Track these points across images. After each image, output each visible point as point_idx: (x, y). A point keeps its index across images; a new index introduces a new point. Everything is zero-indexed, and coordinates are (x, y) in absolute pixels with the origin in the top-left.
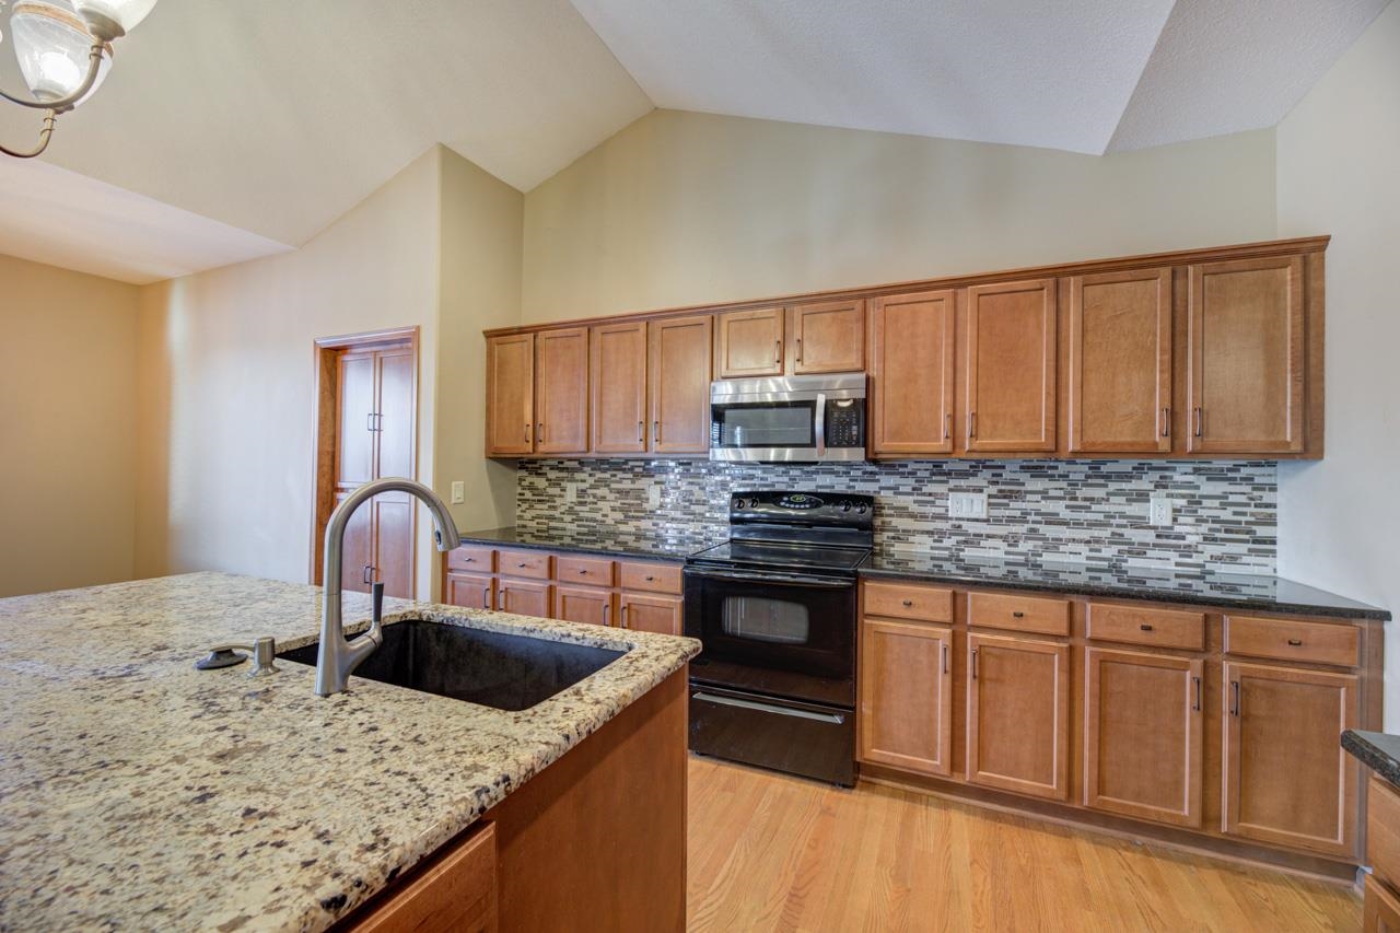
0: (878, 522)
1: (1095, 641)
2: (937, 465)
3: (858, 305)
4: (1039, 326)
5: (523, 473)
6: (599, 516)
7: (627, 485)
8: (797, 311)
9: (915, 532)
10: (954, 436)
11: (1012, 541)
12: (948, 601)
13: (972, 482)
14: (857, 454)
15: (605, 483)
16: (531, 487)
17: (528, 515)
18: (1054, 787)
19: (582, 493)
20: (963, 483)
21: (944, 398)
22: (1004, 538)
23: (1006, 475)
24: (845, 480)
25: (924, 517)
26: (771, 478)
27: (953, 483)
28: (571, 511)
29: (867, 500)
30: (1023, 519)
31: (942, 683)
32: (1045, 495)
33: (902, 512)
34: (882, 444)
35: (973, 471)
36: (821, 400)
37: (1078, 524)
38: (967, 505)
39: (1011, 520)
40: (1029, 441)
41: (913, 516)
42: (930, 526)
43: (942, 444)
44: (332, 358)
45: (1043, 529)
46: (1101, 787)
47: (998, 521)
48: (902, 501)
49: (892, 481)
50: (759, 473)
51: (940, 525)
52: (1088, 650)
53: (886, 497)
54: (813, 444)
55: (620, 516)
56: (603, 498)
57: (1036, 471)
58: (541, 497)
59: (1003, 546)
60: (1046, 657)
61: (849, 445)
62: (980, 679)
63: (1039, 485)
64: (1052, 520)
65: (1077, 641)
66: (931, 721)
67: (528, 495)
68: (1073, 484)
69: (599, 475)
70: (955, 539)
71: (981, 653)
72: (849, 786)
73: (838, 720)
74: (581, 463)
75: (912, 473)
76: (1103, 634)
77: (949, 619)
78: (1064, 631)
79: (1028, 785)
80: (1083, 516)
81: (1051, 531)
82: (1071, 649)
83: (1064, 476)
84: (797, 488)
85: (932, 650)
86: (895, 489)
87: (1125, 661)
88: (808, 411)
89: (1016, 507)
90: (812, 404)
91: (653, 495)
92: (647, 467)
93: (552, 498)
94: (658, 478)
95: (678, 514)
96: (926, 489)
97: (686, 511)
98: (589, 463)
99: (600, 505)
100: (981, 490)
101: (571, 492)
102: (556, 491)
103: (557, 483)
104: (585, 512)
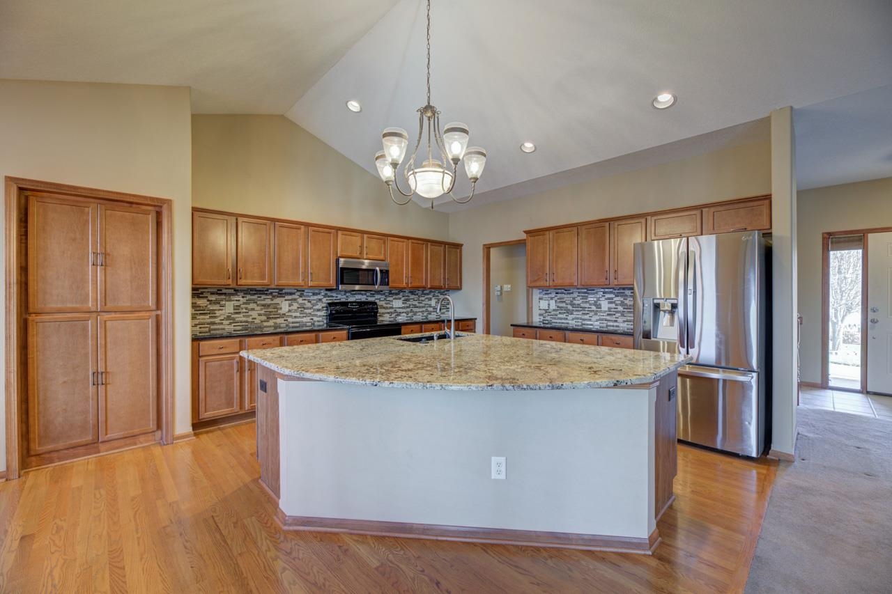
0: (376, 310)
3: (384, 238)
4: (423, 254)
6: (250, 320)
7: (268, 302)
8: (366, 236)
9: (385, 313)
10: (407, 283)
11: (407, 313)
13: (399, 296)
15: (253, 301)
19: (237, 307)
20: (396, 297)
21: (405, 271)
23: (406, 294)
24: (365, 297)
25: (387, 308)
27: (394, 297)
28: (228, 318)
29: (373, 303)
32: (414, 300)
33: (382, 306)
34: (391, 285)
35: (399, 292)
36: (378, 269)
37: (420, 307)
38: (397, 303)
39: (407, 307)
41: (384, 308)
42: (389, 311)
43: (404, 285)
45: (413, 309)
47: (404, 308)
48: (381, 303)
49: (379, 297)
51: (391, 310)
53: (378, 302)
55: (264, 318)
56: (253, 309)
57: (412, 293)
59: (405, 315)
61: (385, 285)
63: (413, 297)
64: (415, 306)
68: (419, 296)
69: (249, 297)
70: (394, 314)
74: (236, 290)
75: (384, 294)
81: (415, 310)
83: (417, 294)
84: (349, 300)
89: (408, 303)
90: (373, 271)
91: (284, 306)
92: (281, 292)
93: (213, 311)
94: (287, 297)
95: (298, 314)
96: (388, 299)
97: (302, 312)
98: (242, 291)
99: (250, 313)
100: (400, 299)
101: (229, 307)
102: (216, 307)
103: (217, 302)
104: (240, 317)
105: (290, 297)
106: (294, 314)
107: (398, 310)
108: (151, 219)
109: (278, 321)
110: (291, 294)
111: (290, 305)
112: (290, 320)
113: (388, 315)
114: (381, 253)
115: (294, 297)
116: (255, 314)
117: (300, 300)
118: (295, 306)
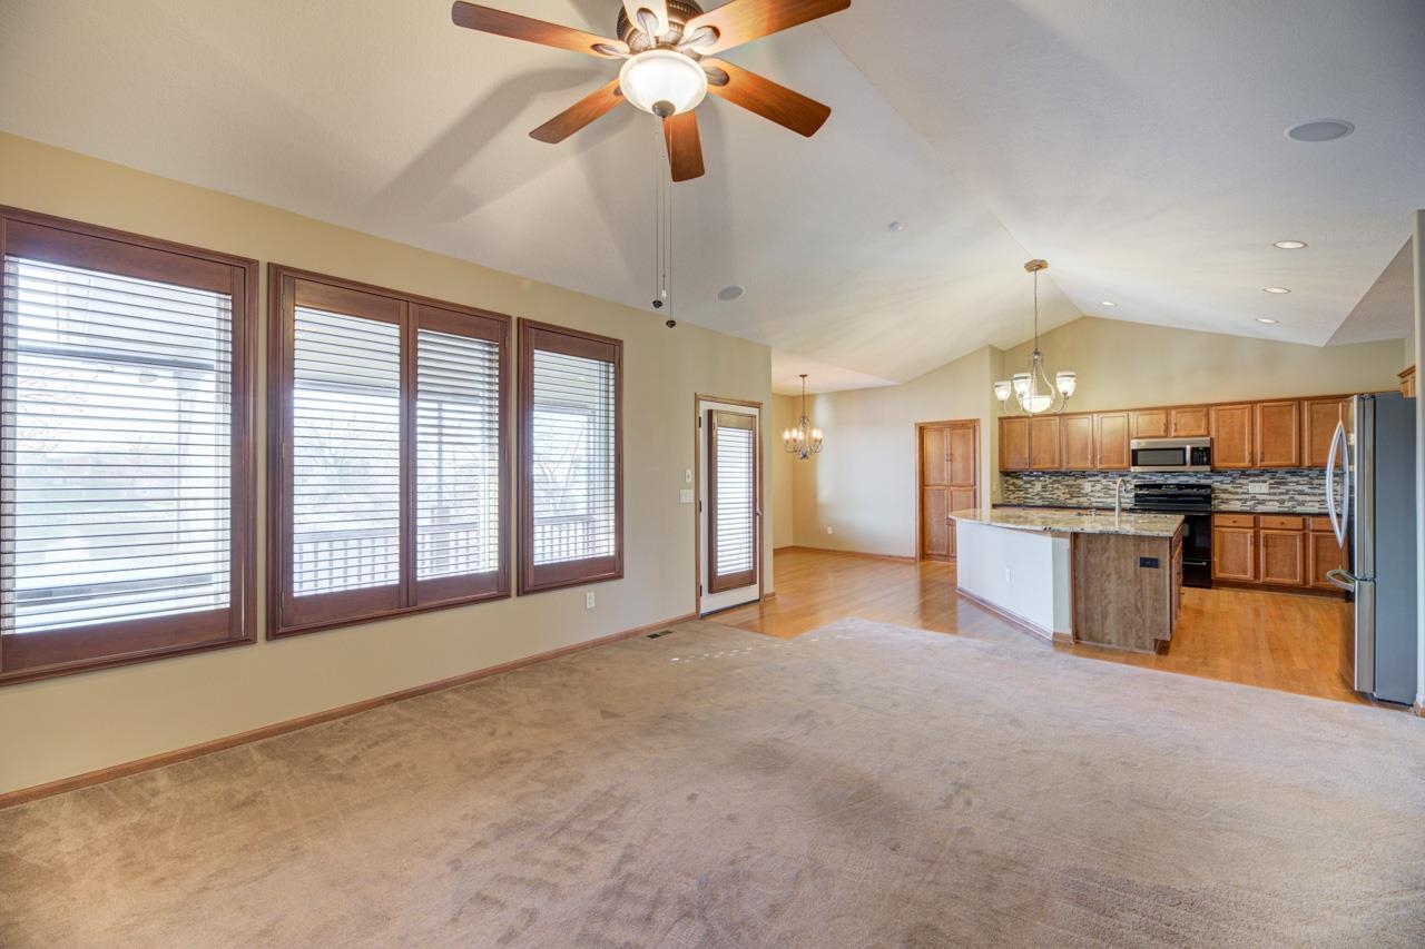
0: (1213, 496)
1: (1313, 531)
2: (1243, 472)
3: (1205, 409)
4: (1291, 420)
5: (1008, 478)
6: (1055, 496)
7: (1071, 482)
8: (1173, 412)
9: (1232, 500)
10: (1253, 460)
11: (1282, 502)
12: (1252, 520)
13: (1261, 478)
14: (1208, 468)
15: (1059, 482)
16: (1013, 484)
17: (1012, 497)
18: (1298, 580)
19: (1044, 487)
20: (1256, 479)
21: (1247, 446)
22: (1278, 501)
23: (1278, 475)
24: (1195, 478)
25: (1237, 493)
26: (1154, 478)
27: (1252, 479)
28: (1038, 494)
29: (1209, 486)
30: (1287, 493)
31: (1250, 549)
32: (1297, 483)
33: (1225, 491)
34: (1218, 464)
35: (1263, 473)
36: (1188, 447)
37: (1314, 495)
38: (1259, 488)
39: (1281, 494)
40: (1287, 462)
41: (1230, 493)
42: (1240, 497)
43: (1247, 463)
44: (922, 430)
45: (1296, 497)
46: (1317, 579)
47: (1275, 494)
48: (1225, 487)
49: (1220, 478)
50: (1147, 476)
51: (1244, 496)
52: (1311, 534)
53: (1216, 485)
54: (1185, 464)
55: (1068, 496)
56: (1058, 488)
57: (1293, 473)
58: (1019, 488)
59: (1278, 504)
60: (1295, 537)
61: (1203, 464)
62: (1266, 546)
63: (1294, 479)
64: (1302, 493)
65: (1306, 531)
66: (1246, 562)
67: (1012, 488)
68: (1311, 478)
69: (1054, 478)
70: (1252, 502)
71: (1266, 537)
72: (1210, 588)
73: (1204, 564)
74: (1043, 473)
75: (1230, 475)
76: (1316, 528)
77: (1252, 525)
78: (1301, 527)
79: (1287, 581)
80: (1316, 491)
81: (1301, 498)
82: (1304, 534)
83: (1307, 476)
84: (1169, 482)
85: (1245, 538)
86: (1222, 482)
87: (1326, 537)
88: (1181, 452)
89: (1283, 489)
90: (1184, 449)
91: (1087, 486)
92: (1083, 475)
93: (1026, 489)
94: (1090, 479)
95: (1102, 495)
96: (1237, 481)
97: (1106, 493)
98: (1048, 473)
99: (1056, 491)
100: (1265, 482)
101: (1038, 487)
102: (1029, 486)
103: (1029, 482)
104: (1046, 495)
105: (1093, 479)
106: (1098, 495)
107: (1261, 497)
108: (972, 431)
109: (1082, 499)
110: (1095, 475)
111: (1093, 486)
112: (1093, 499)
113: (1239, 503)
114: (1200, 427)
115: (1096, 478)
116: (1060, 493)
117: (1104, 482)
118: (1099, 487)
